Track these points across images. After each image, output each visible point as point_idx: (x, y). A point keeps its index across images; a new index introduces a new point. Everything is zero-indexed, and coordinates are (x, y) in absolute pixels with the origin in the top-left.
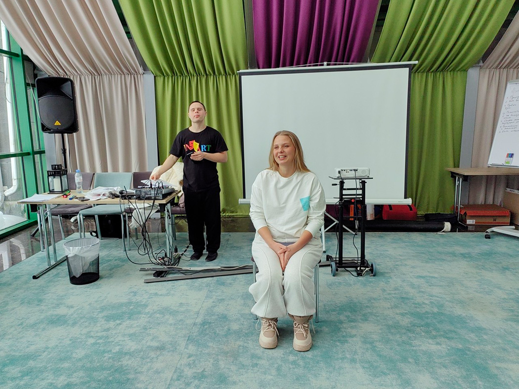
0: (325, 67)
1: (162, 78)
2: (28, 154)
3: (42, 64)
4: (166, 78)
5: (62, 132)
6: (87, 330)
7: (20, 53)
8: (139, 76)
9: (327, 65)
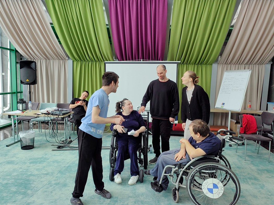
0: (142, 61)
1: (76, 62)
2: (15, 93)
3: (24, 54)
4: (78, 62)
5: (30, 84)
6: (21, 166)
7: (14, 49)
8: (66, 61)
9: (143, 61)
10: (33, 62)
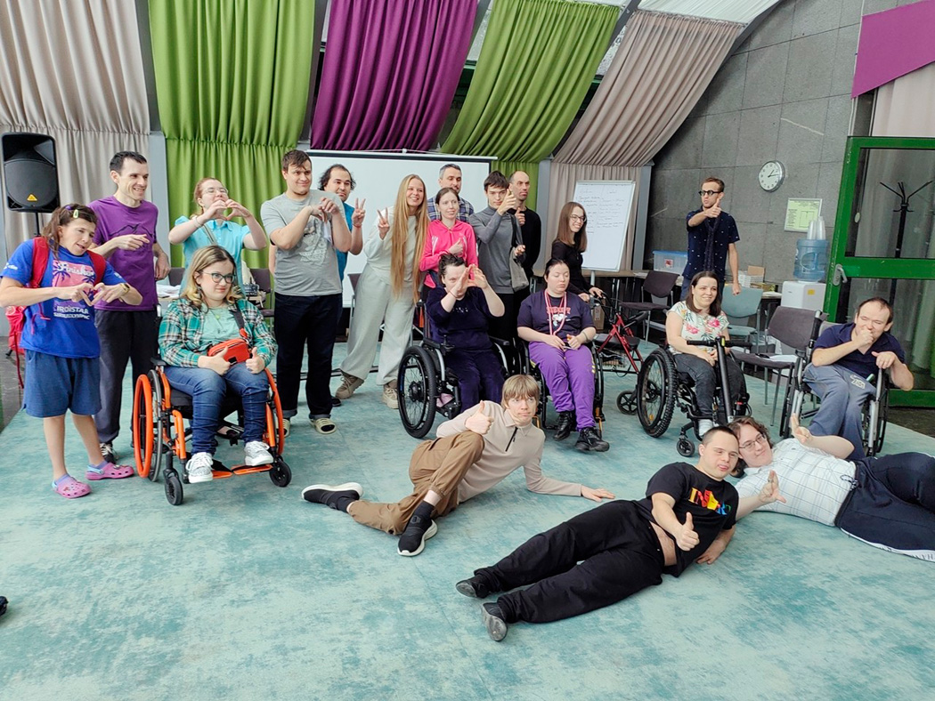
0: (404, 154)
1: (177, 142)
4: (183, 143)
5: (38, 210)
9: (408, 152)
10: (47, 138)
